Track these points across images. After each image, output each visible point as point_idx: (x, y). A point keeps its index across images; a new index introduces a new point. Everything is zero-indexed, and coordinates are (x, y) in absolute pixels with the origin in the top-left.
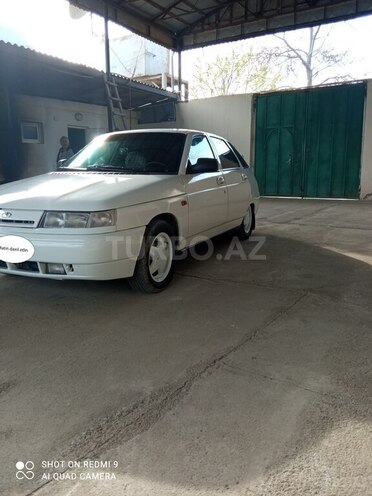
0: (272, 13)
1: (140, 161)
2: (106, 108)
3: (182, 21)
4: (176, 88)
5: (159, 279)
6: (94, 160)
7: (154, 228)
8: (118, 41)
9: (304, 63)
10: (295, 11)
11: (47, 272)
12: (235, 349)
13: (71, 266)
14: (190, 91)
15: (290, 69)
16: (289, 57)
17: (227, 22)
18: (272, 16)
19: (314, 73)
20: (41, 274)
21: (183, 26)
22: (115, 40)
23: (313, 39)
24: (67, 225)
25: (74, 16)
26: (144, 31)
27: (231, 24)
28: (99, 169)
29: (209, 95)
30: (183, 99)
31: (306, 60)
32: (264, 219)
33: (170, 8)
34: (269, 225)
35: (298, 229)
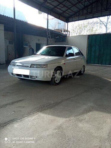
0: (95, 12)
1: (54, 53)
2: (46, 38)
3: (69, 14)
4: (66, 32)
5: (57, 82)
6: (43, 52)
7: (56, 69)
8: (51, 20)
9: (105, 25)
10: (101, 12)
11: (31, 78)
12: (73, 97)
13: (37, 77)
14: (70, 33)
15: (100, 27)
16: (100, 24)
17: (82, 15)
18: (94, 13)
19: (108, 28)
20: (30, 79)
21: (69, 16)
22: (50, 19)
23: (108, 19)
24: (36, 68)
25: (39, 13)
26: (58, 17)
27: (83, 15)
28: (44, 55)
29: (76, 35)
30: (68, 36)
31: (106, 25)
32: (88, 70)
33: (66, 11)
34: (89, 72)
35: (97, 73)
